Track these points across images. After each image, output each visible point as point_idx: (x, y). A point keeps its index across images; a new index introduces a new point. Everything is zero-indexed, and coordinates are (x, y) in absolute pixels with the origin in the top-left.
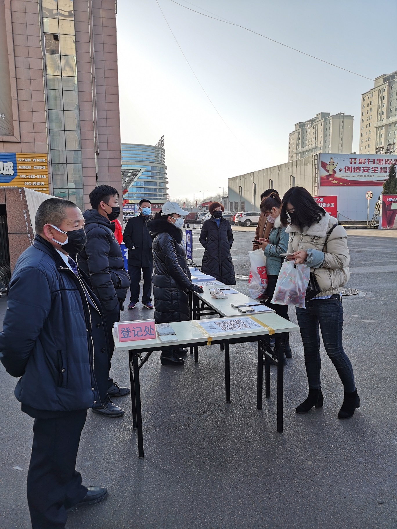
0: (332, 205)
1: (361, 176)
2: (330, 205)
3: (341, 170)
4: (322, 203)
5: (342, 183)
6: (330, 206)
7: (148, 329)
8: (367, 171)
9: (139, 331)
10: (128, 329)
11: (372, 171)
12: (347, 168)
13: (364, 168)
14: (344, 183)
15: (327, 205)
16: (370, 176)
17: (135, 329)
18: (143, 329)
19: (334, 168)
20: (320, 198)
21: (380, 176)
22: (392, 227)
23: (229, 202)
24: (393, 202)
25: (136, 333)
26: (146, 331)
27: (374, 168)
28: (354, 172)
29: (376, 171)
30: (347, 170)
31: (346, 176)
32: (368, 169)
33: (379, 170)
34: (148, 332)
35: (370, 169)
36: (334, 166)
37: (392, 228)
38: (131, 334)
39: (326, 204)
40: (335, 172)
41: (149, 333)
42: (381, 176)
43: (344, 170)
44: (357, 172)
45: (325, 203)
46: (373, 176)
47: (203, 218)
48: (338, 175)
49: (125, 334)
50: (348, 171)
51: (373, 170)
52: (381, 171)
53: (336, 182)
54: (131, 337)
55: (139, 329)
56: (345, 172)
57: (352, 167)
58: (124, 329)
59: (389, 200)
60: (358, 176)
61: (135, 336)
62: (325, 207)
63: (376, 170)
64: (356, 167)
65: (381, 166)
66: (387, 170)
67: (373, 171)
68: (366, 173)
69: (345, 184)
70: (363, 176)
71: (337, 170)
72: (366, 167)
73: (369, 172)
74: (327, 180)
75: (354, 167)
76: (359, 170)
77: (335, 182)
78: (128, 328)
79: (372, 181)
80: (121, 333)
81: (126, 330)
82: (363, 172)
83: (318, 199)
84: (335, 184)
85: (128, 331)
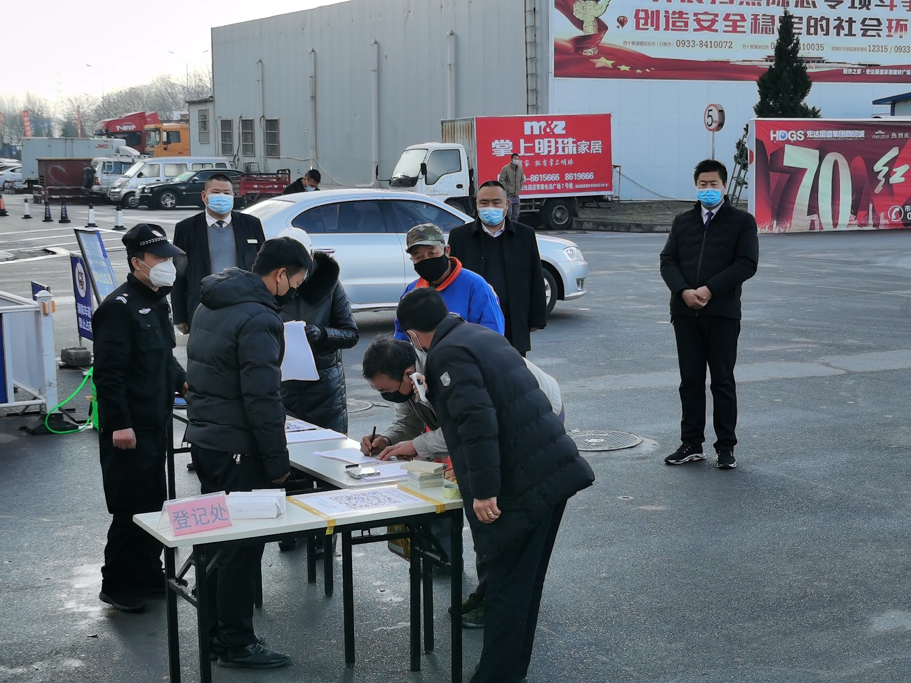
0: (597, 147)
1: (691, 44)
2: (590, 145)
3: (622, 22)
4: (560, 140)
5: (627, 68)
6: (589, 148)
7: (217, 510)
8: (709, 28)
9: (202, 515)
10: (184, 513)
11: (726, 26)
12: (642, 15)
13: (699, 16)
14: (633, 68)
15: (578, 146)
16: (718, 45)
17: (195, 511)
18: (209, 512)
19: (600, 12)
20: (555, 123)
21: (752, 46)
22: (788, 225)
23: (215, 121)
24: (788, 142)
25: (198, 519)
26: (214, 514)
27: (731, 18)
28: (667, 28)
29: (738, 29)
30: (642, 21)
31: (642, 43)
32: (713, 22)
33: (748, 25)
34: (217, 515)
35: (720, 19)
36: (597, 7)
37: (787, 231)
38: (191, 521)
39: (574, 142)
40: (602, 27)
41: (219, 516)
42: (756, 47)
43: (631, 22)
44: (676, 28)
45: (571, 140)
46: (729, 45)
47: (118, 180)
48: (613, 38)
49: (180, 522)
50: (646, 24)
51: (731, 23)
52: (755, 30)
53: (609, 63)
54: (191, 526)
55: (202, 512)
56: (638, 27)
57: (658, 12)
58: (178, 512)
59: (775, 138)
60: (681, 43)
61: (197, 524)
62: (571, 153)
63: (739, 23)
64: (674, 13)
65: (756, 10)
66: (773, 24)
67: (731, 29)
68: (706, 35)
69: (638, 71)
70: (697, 42)
71: (609, 20)
72: (706, 13)
73: (717, 31)
74: (578, 56)
75: (667, 12)
76: (682, 24)
77: (603, 62)
78: (184, 510)
79: (727, 62)
80: (175, 521)
81: (180, 515)
82: (695, 30)
83: (548, 125)
84: (604, 68)
85: (184, 515)
